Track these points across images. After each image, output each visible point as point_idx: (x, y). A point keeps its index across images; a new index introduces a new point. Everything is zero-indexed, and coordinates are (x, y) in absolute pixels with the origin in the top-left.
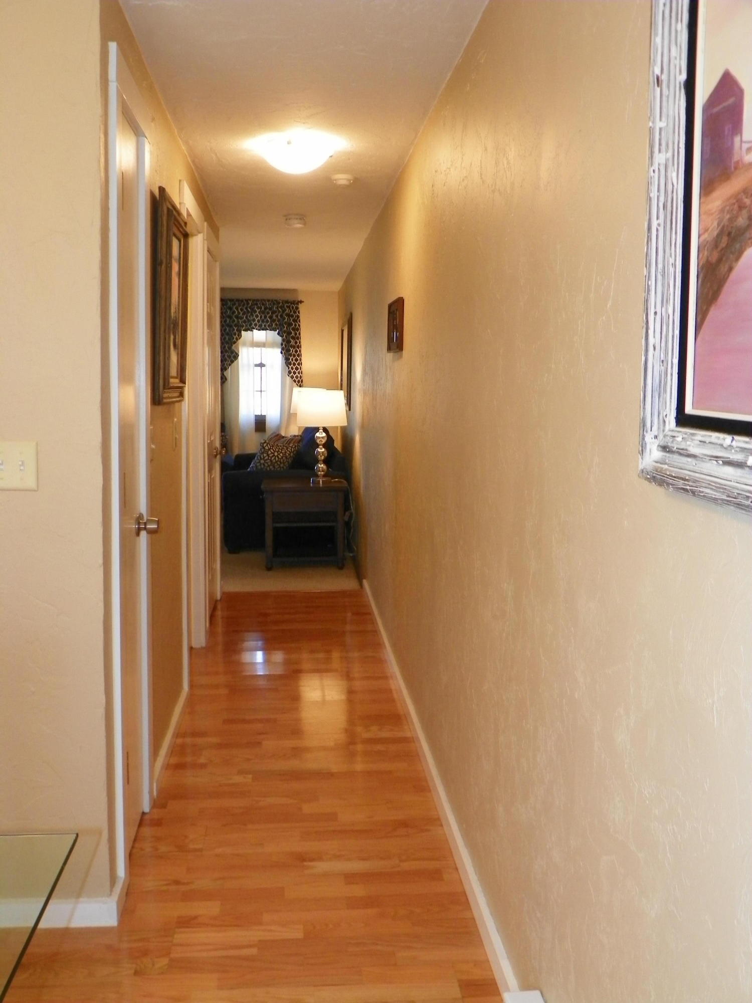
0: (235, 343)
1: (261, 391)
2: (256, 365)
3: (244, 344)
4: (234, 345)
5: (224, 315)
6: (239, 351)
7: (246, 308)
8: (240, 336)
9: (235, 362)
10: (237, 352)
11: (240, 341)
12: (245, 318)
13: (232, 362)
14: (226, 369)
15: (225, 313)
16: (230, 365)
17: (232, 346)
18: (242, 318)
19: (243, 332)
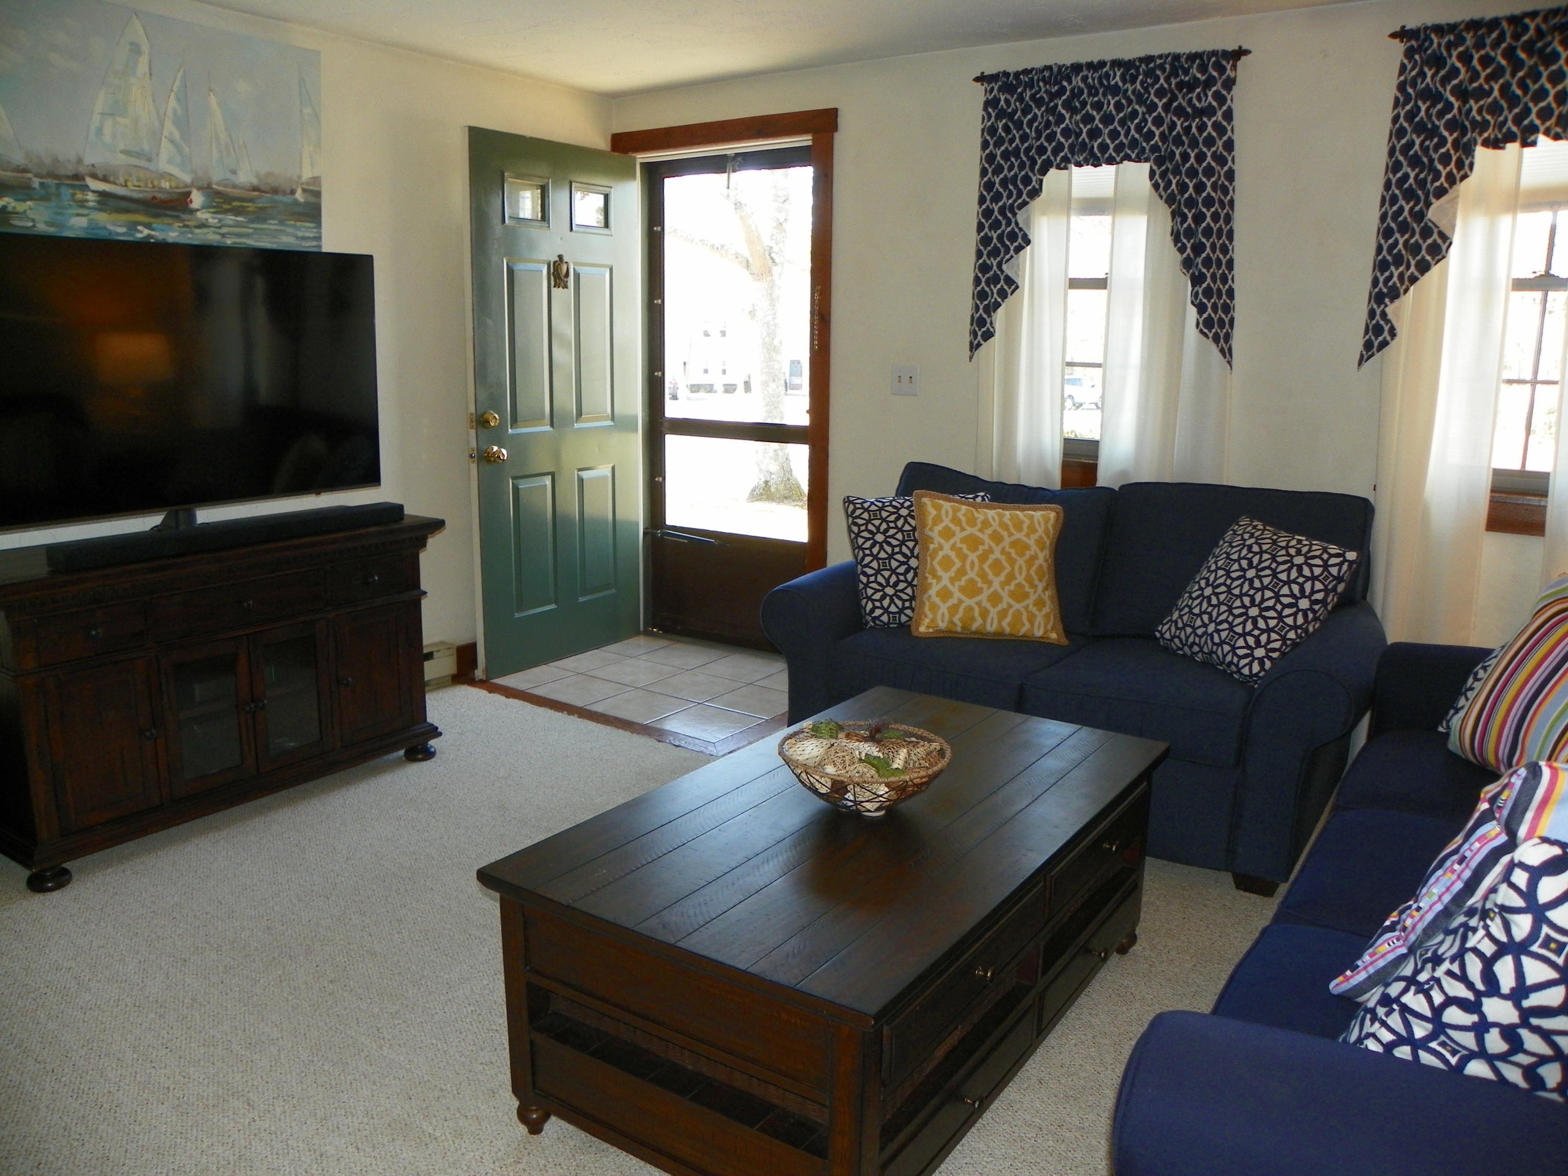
0: (1441, 193)
1: (1534, 382)
2: (1521, 285)
3: (1482, 202)
4: (1436, 204)
5: (1410, 91)
6: (1453, 227)
7: (1510, 54)
8: (1464, 167)
9: (1435, 270)
10: (1444, 227)
11: (1465, 188)
12: (1496, 93)
13: (1424, 268)
14: (1394, 294)
15: (1414, 84)
16: (1413, 280)
17: (1428, 205)
18: (1481, 93)
19: (1481, 154)
